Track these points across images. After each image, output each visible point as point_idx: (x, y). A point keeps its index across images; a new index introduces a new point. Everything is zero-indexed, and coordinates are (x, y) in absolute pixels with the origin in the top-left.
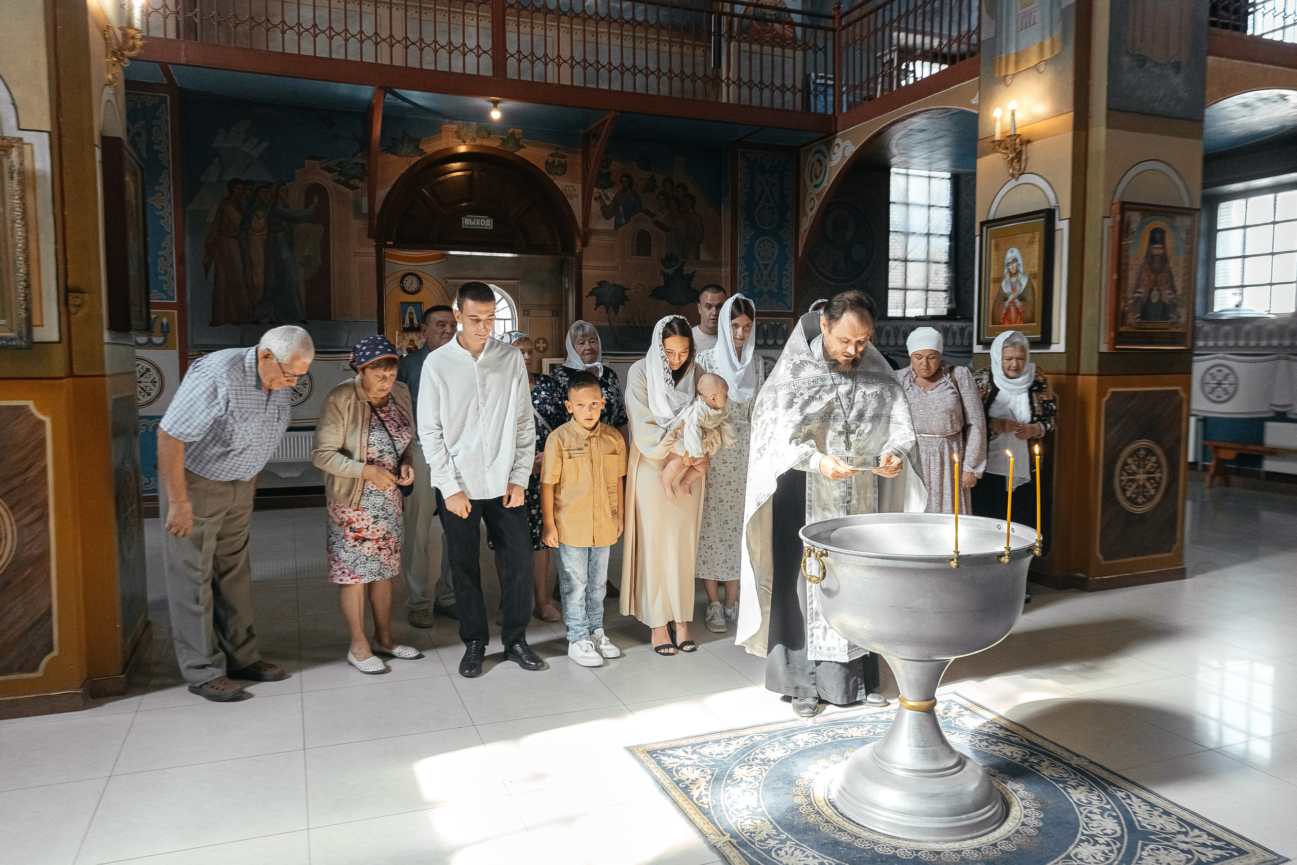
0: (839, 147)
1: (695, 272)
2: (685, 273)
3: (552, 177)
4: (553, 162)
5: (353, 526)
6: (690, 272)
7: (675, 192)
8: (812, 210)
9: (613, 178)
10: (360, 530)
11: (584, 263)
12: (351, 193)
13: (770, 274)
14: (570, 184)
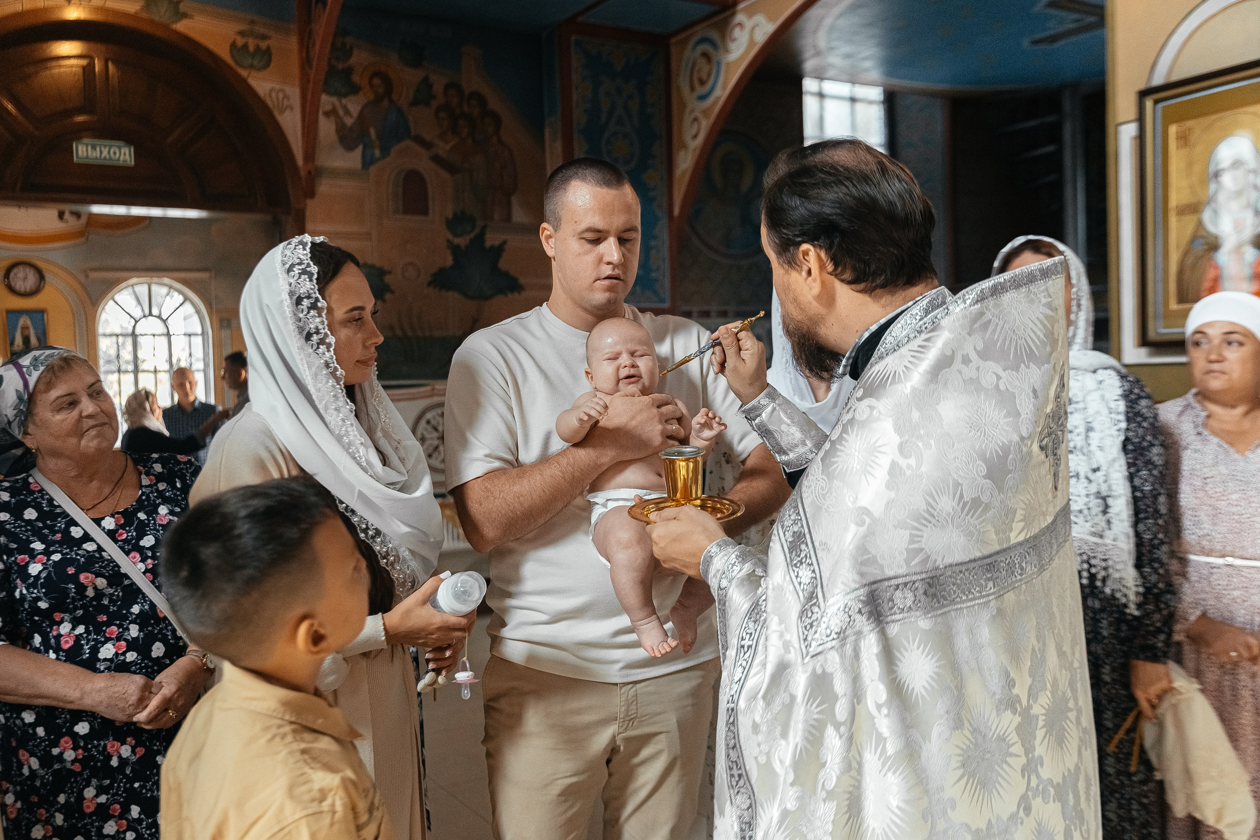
0: (742, 26)
1: (505, 243)
2: (488, 244)
3: (244, 73)
4: (245, 46)
6: (497, 243)
7: (465, 108)
9: (356, 78)
11: (309, 226)
14: (277, 86)
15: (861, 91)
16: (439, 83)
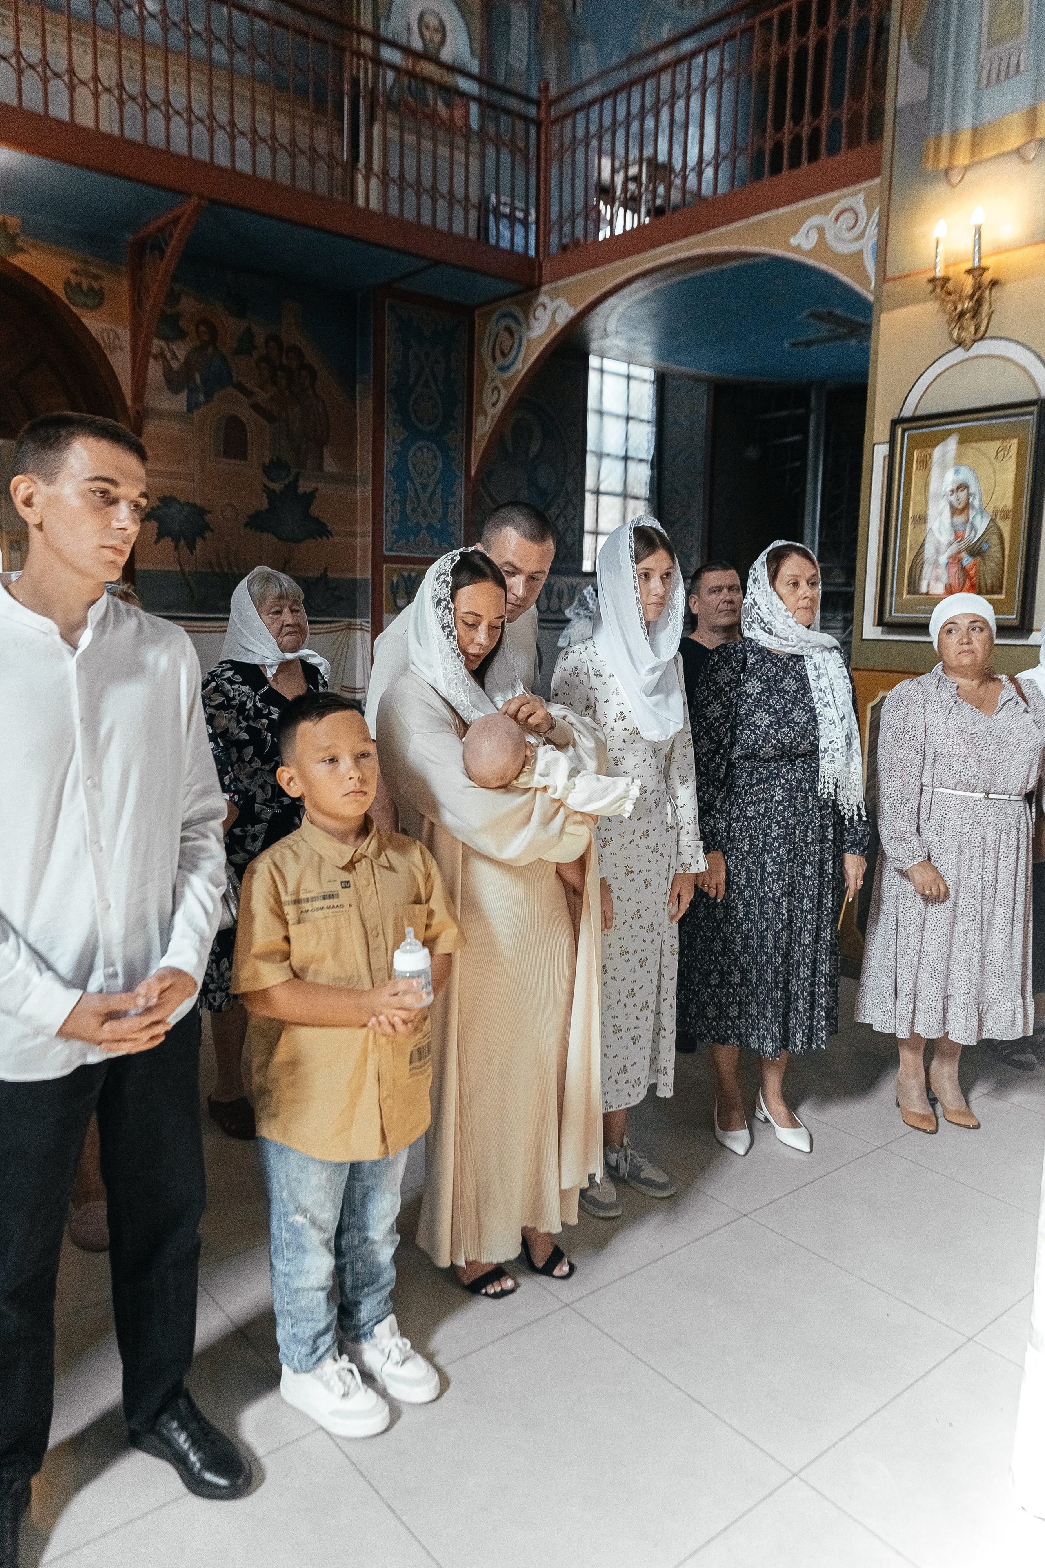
0: (544, 307)
1: (317, 490)
2: (301, 491)
3: (77, 311)
4: (79, 285)
6: (308, 490)
7: (284, 360)
8: (494, 405)
9: (183, 324)
13: (430, 501)
14: (109, 327)
15: (635, 370)
16: (260, 334)
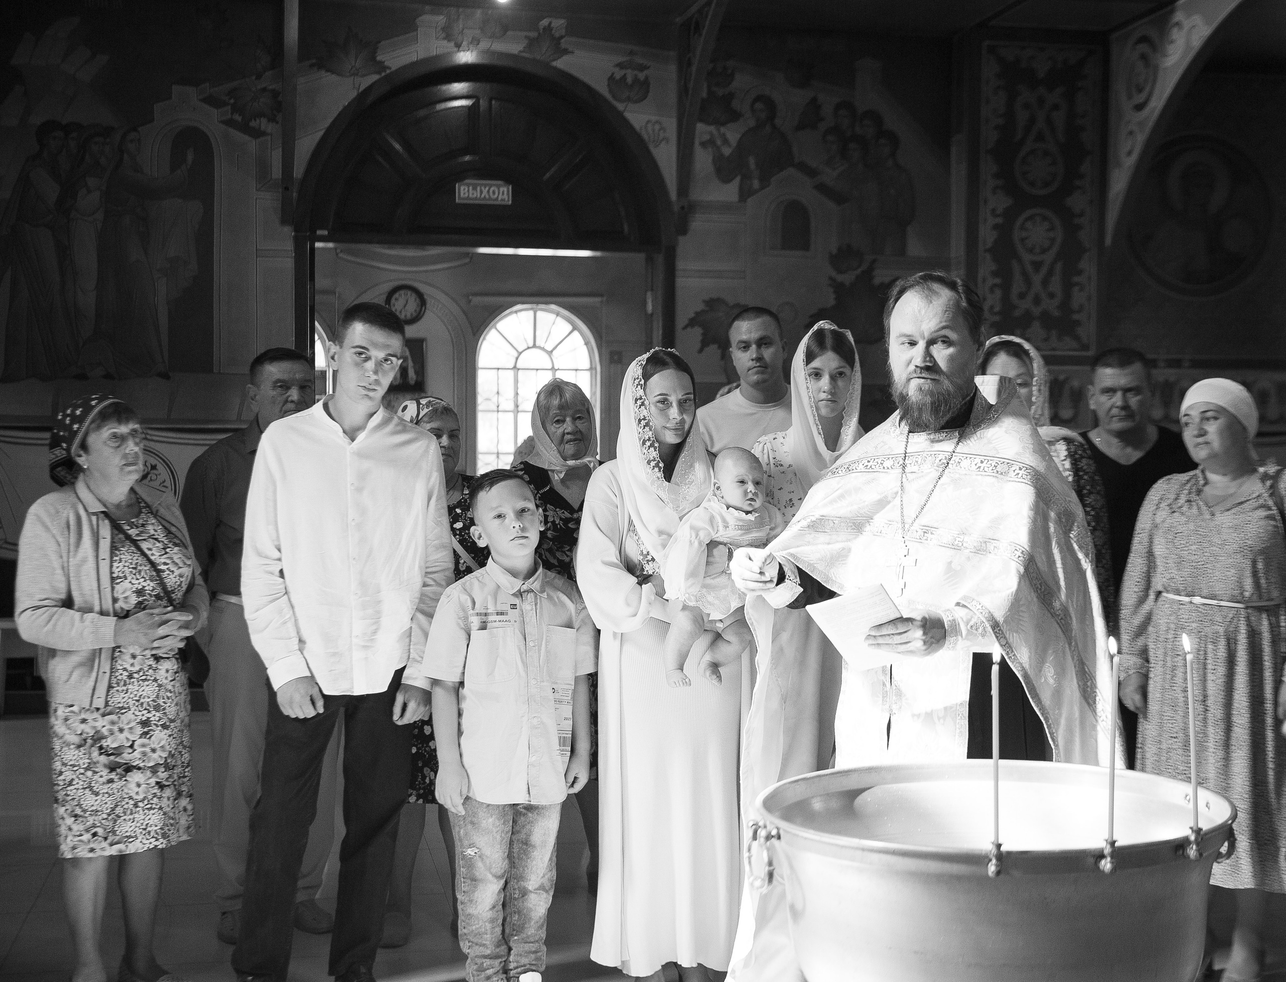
0: (1181, 27)
2: (877, 281)
3: (620, 106)
4: (624, 77)
5: (104, 743)
7: (858, 129)
8: (1129, 153)
10: (117, 752)
11: (680, 265)
12: (252, 145)
13: (1045, 282)
14: (654, 118)
